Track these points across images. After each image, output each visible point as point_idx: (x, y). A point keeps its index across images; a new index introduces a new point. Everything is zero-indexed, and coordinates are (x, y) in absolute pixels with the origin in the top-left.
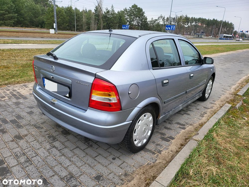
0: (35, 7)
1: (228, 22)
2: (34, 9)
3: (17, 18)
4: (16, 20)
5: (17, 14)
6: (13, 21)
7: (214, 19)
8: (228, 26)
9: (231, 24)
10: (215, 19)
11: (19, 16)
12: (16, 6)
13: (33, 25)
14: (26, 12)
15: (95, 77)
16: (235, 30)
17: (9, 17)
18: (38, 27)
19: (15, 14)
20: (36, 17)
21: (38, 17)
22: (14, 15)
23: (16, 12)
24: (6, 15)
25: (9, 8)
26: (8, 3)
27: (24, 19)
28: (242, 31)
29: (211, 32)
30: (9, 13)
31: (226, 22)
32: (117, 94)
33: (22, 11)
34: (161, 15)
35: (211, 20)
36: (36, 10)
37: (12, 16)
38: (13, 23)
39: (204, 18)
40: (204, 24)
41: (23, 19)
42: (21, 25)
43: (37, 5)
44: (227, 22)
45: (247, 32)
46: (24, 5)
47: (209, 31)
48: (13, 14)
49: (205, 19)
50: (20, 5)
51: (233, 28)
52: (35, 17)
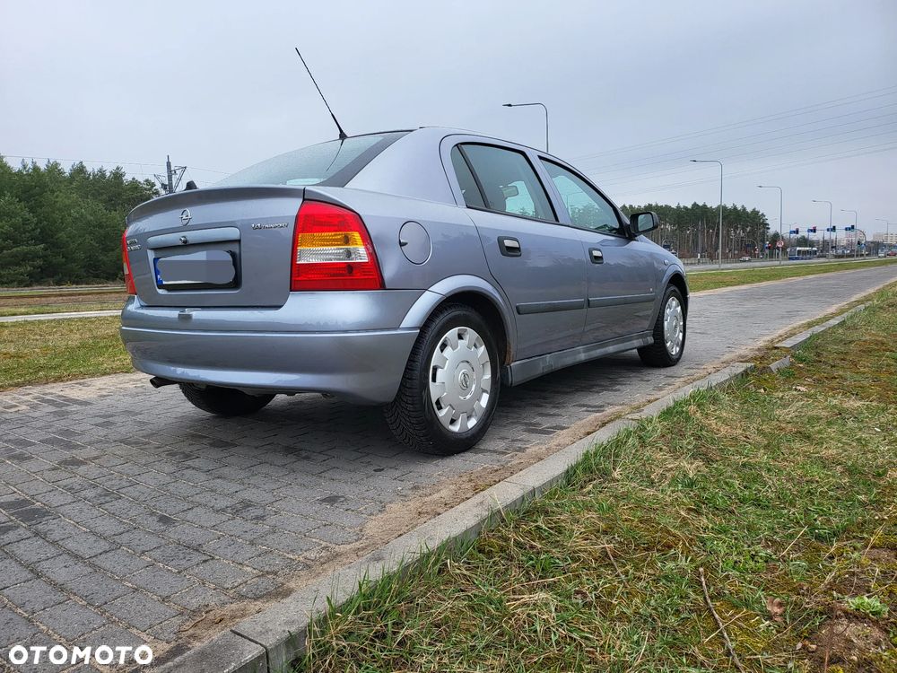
0: (104, 220)
1: (744, 209)
2: (100, 226)
3: (44, 257)
4: (39, 262)
5: (42, 246)
6: (29, 269)
7: (695, 205)
8: (748, 221)
9: (755, 213)
10: (701, 204)
11: (49, 252)
12: (40, 221)
13: (97, 276)
14: (74, 237)
15: (304, 200)
16: (771, 231)
17: (14, 256)
18: (114, 280)
19: (37, 245)
20: (105, 250)
21: (113, 250)
22: (32, 248)
23: (38, 240)
24: (5, 252)
25: (16, 228)
26: (13, 213)
27: (67, 258)
28: (797, 232)
29: (695, 244)
30: (16, 243)
31: (735, 208)
32: (367, 238)
33: (62, 235)
34: (523, 209)
35: (686, 208)
36: (107, 227)
37: (27, 253)
38: (30, 275)
39: (661, 203)
40: (666, 222)
41: (64, 260)
42: (57, 278)
43: (113, 212)
44: (739, 208)
45: (811, 230)
46: (70, 215)
47: (688, 241)
48: (28, 245)
49: (668, 208)
50: (57, 215)
51: (765, 226)
52: (103, 249)
